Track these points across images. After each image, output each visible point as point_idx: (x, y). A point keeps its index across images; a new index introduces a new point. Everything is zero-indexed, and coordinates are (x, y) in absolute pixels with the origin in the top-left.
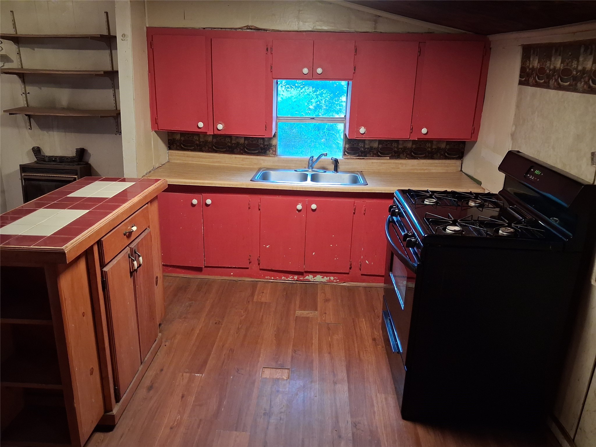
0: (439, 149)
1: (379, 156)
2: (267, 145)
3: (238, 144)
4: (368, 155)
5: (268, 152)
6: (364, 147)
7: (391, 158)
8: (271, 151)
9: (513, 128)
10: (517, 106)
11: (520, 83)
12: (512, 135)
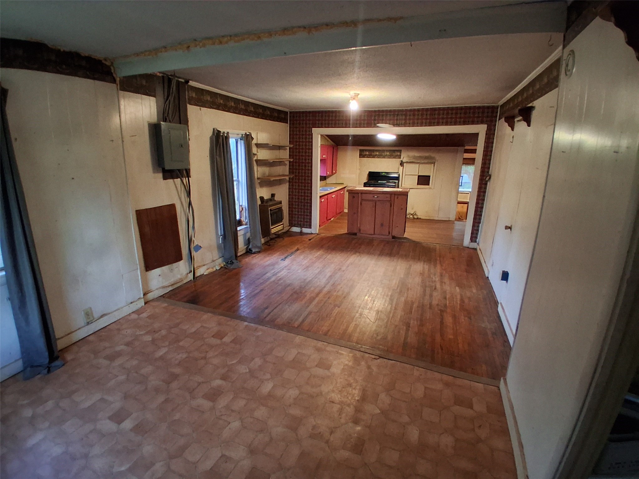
9: (359, 168)
10: (360, 162)
11: (360, 157)
12: (359, 169)
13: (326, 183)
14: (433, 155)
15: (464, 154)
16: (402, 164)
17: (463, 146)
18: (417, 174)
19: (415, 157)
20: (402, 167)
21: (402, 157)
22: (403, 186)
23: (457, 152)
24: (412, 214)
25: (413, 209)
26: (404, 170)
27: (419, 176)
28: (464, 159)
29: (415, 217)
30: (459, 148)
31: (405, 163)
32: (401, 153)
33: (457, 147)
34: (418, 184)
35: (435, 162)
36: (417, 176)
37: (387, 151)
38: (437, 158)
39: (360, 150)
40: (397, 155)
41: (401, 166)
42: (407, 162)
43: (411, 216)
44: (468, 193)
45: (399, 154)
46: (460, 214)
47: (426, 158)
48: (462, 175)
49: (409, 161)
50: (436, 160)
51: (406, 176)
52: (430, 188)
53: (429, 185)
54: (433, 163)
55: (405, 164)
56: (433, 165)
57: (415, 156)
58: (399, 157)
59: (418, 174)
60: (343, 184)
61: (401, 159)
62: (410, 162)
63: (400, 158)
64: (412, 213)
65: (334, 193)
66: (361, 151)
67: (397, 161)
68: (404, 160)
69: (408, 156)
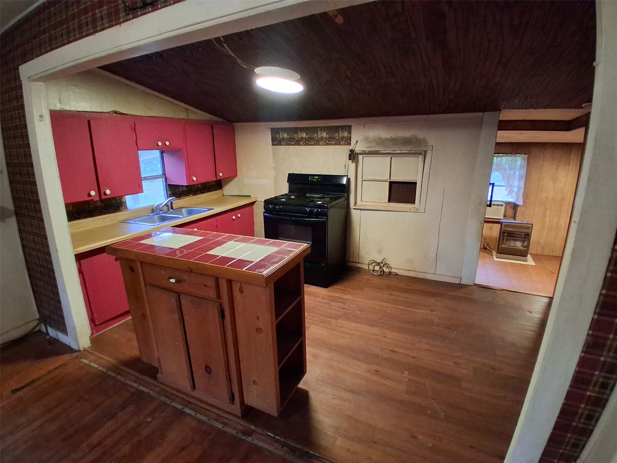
0: (212, 185)
1: (187, 195)
2: (119, 203)
3: (96, 207)
4: (182, 196)
5: (121, 208)
6: (179, 191)
7: (194, 195)
8: (123, 207)
9: (274, 165)
10: (274, 155)
11: (273, 145)
12: (274, 168)
13: (223, 195)
14: (420, 134)
15: (500, 132)
16: (353, 156)
17: (497, 109)
18: (388, 178)
19: (381, 142)
20: (354, 164)
21: (353, 142)
22: (358, 203)
23: (480, 124)
24: (378, 264)
25: (380, 252)
26: (360, 169)
27: (391, 183)
28: (498, 144)
29: (386, 270)
30: (487, 116)
31: (361, 154)
32: (350, 133)
33: (480, 114)
34: (389, 201)
35: (425, 152)
36: (388, 183)
37: (323, 129)
38: (431, 142)
39: (272, 129)
40: (343, 138)
41: (352, 163)
42: (364, 153)
43: (377, 268)
44: (502, 205)
45: (346, 134)
46: (486, 241)
47: (406, 142)
48: (492, 182)
49: (367, 150)
50: (427, 146)
51: (363, 181)
52: (416, 211)
53: (413, 202)
54: (421, 154)
55: (360, 157)
56: (421, 158)
57: (380, 138)
58: (348, 141)
59: (390, 179)
60: (250, 196)
61: (351, 147)
62: (370, 153)
63: (350, 144)
64: (378, 262)
65: (195, 225)
66: (275, 132)
67: (343, 151)
68: (358, 149)
69: (367, 140)
